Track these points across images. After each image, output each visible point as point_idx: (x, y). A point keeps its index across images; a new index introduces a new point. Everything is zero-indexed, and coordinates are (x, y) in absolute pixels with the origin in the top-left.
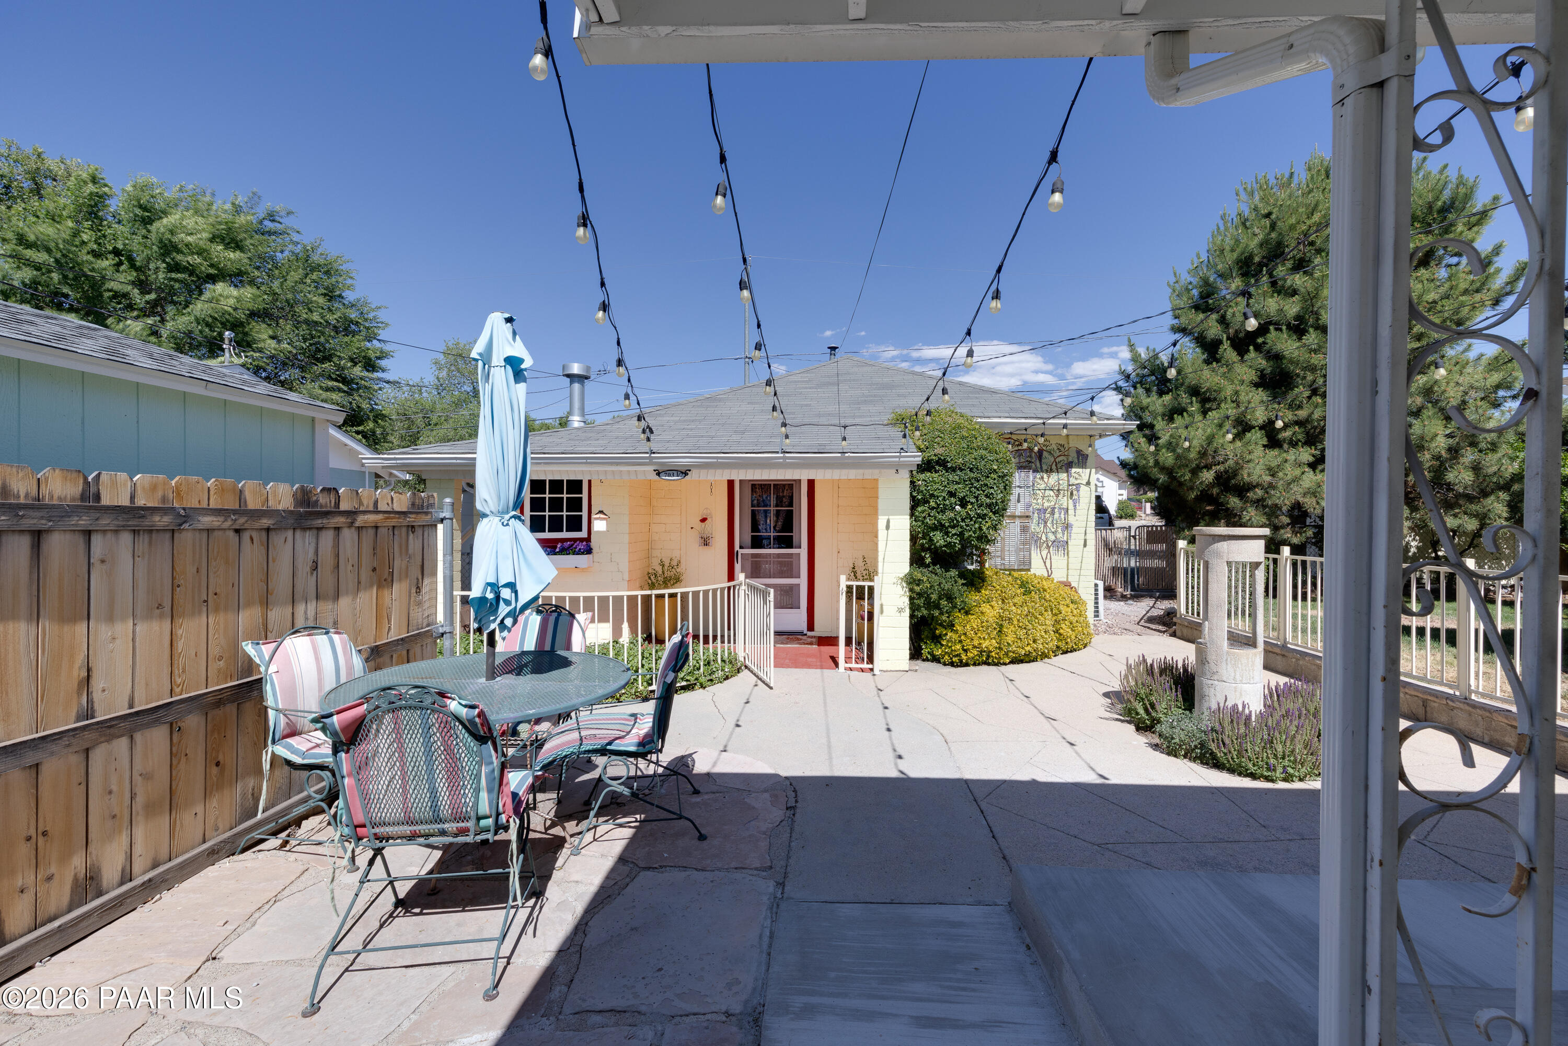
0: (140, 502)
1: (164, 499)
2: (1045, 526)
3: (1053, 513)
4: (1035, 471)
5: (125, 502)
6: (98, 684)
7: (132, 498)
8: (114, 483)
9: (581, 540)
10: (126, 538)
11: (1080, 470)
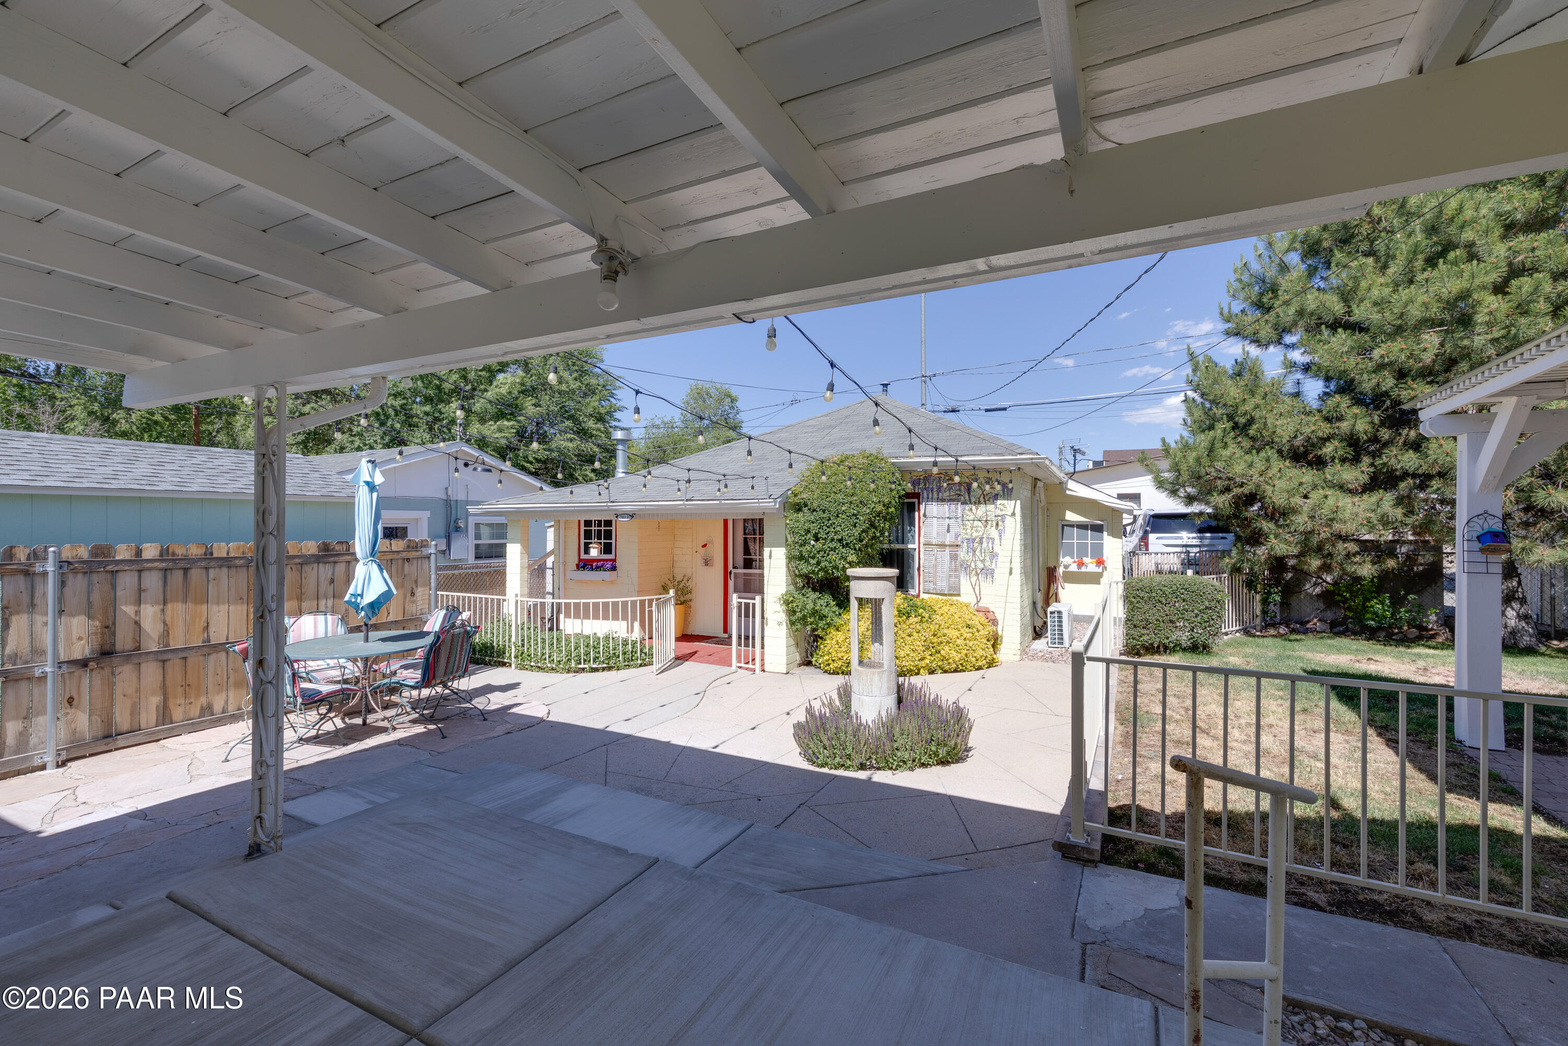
0: (232, 555)
1: (243, 553)
2: (974, 554)
3: (981, 542)
4: (964, 503)
5: (225, 555)
6: (212, 629)
7: (228, 553)
8: (219, 548)
9: (610, 560)
10: (225, 570)
11: (1005, 502)
